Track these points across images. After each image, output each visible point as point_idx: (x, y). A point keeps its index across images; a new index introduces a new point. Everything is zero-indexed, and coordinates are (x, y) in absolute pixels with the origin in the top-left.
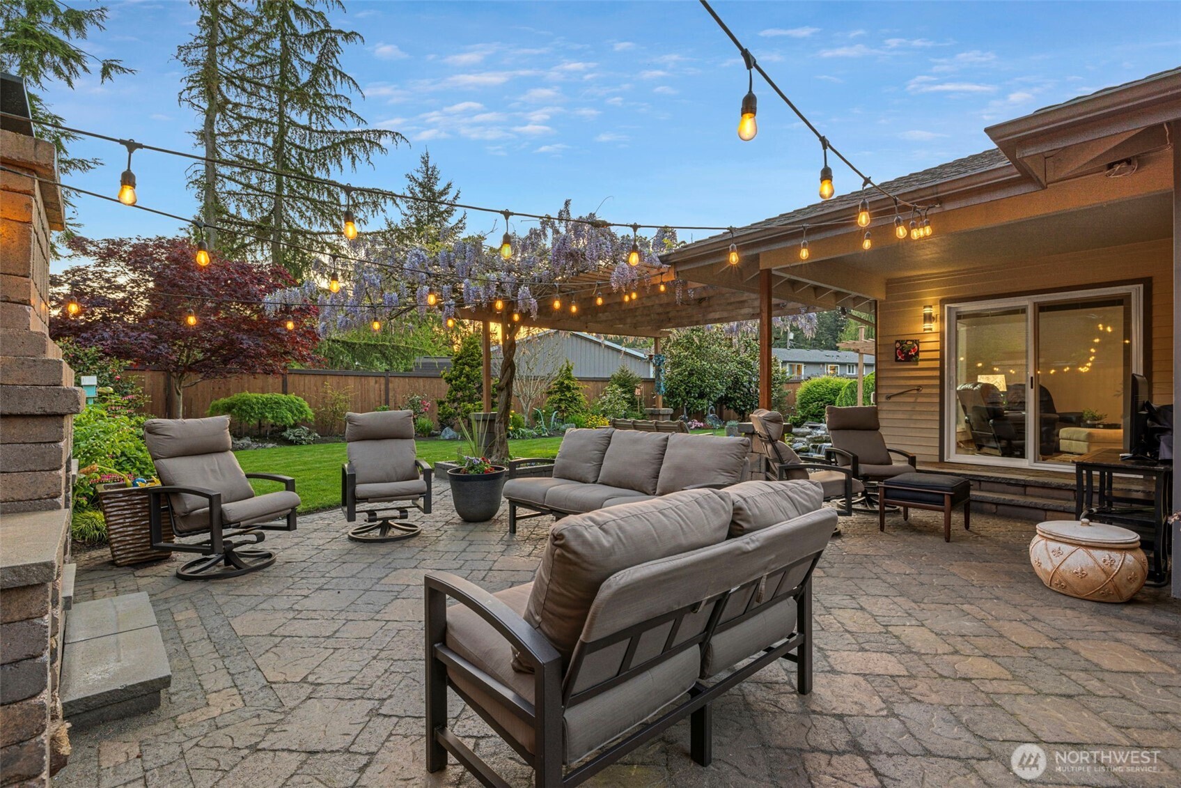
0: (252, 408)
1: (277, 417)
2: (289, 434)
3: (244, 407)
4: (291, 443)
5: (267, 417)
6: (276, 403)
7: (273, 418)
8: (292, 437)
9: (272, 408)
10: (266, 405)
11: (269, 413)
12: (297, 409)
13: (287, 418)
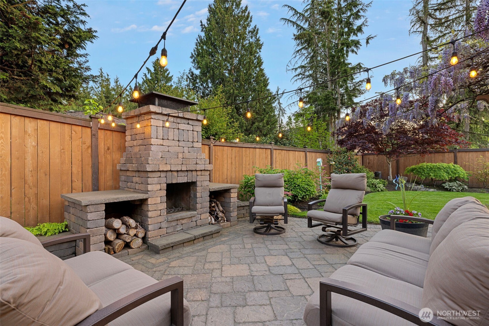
0: (424, 170)
1: (437, 175)
2: (446, 185)
3: (419, 170)
4: (446, 190)
5: (431, 175)
6: (438, 168)
7: (435, 176)
8: (447, 187)
9: (435, 171)
10: (432, 169)
11: (433, 173)
12: (452, 172)
13: (443, 176)
